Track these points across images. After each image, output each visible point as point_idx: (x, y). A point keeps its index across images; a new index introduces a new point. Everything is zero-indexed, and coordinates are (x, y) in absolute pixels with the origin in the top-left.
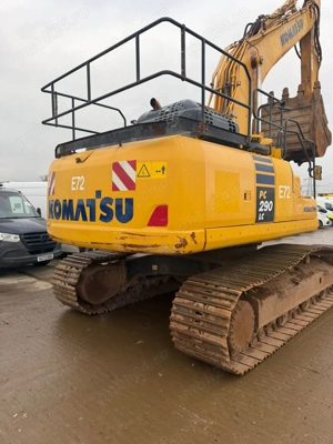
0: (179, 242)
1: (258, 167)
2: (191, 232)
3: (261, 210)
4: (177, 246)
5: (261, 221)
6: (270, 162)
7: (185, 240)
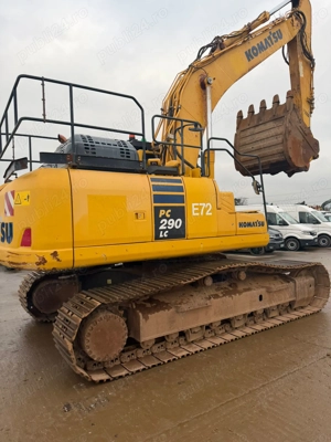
0: (38, 260)
1: (156, 188)
2: (52, 251)
3: (162, 227)
4: (38, 264)
5: (164, 238)
6: (180, 181)
7: (44, 259)
